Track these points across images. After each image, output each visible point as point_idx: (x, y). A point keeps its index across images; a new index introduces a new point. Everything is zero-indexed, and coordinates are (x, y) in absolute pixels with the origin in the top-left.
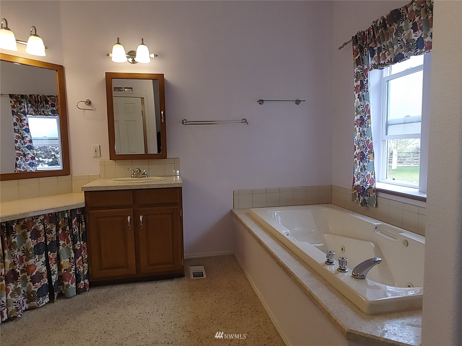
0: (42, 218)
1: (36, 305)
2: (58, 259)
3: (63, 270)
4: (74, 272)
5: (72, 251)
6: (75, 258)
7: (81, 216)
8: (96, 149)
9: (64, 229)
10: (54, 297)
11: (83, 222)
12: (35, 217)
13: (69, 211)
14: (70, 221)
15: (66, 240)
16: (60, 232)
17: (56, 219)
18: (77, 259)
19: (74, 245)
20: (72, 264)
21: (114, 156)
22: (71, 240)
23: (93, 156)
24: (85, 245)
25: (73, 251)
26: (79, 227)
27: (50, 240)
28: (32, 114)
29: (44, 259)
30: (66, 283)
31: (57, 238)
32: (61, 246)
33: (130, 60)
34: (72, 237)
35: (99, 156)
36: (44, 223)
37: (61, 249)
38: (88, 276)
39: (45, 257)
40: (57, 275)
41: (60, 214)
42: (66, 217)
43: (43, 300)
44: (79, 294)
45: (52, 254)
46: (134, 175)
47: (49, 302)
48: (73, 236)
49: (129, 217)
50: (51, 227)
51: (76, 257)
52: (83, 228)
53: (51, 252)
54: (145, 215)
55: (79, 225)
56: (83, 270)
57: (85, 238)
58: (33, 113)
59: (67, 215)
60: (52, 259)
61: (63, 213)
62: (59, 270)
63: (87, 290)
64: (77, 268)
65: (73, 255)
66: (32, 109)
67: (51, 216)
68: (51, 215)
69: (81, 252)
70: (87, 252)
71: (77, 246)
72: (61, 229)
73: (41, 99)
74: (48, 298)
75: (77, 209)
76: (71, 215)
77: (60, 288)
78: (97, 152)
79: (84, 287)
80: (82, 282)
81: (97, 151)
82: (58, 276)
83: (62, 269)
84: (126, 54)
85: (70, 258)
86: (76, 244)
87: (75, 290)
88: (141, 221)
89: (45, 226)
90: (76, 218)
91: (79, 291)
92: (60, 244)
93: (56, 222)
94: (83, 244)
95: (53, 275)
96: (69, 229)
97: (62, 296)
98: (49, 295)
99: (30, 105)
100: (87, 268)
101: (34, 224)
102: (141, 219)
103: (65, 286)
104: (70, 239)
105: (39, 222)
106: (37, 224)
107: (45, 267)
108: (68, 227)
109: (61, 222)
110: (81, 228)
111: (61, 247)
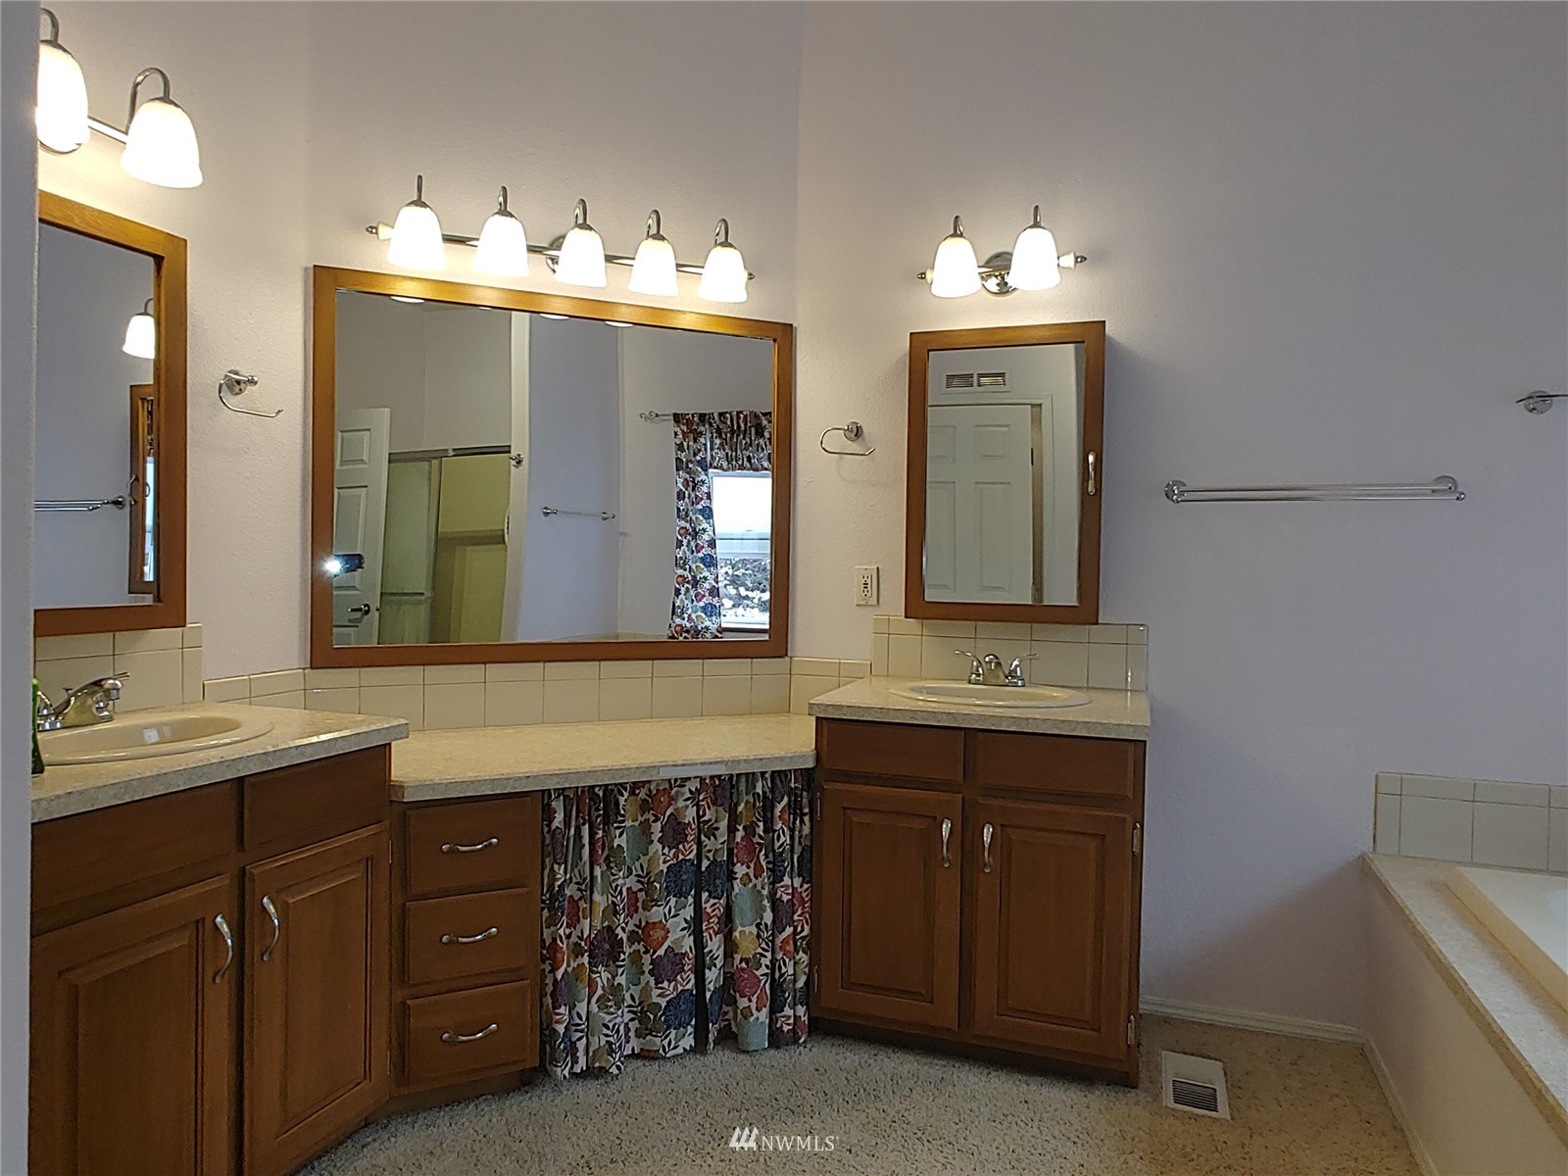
0: (694, 785)
1: (658, 1051)
2: (728, 920)
3: (737, 957)
4: (769, 971)
5: (765, 902)
6: (773, 929)
7: (801, 796)
8: (866, 579)
9: (750, 830)
10: (707, 1038)
11: (806, 814)
12: (676, 780)
13: (767, 775)
14: (768, 805)
15: (752, 865)
16: (740, 835)
17: (731, 794)
18: (780, 933)
19: (773, 883)
20: (764, 945)
21: (918, 606)
22: (767, 868)
23: (856, 603)
24: (805, 891)
25: (768, 905)
26: (792, 830)
27: (710, 855)
28: (721, 468)
29: (689, 912)
30: (743, 1003)
31: (730, 851)
32: (738, 881)
33: (992, 284)
34: (771, 859)
35: (875, 602)
36: (699, 801)
37: (737, 890)
38: (808, 996)
39: (692, 906)
40: (720, 969)
41: (743, 780)
42: (758, 794)
43: (679, 1037)
44: (778, 1047)
45: (712, 901)
46: (978, 675)
47: (693, 1050)
48: (774, 856)
49: (947, 825)
50: (717, 818)
51: (777, 926)
52: (804, 834)
53: (710, 896)
54: (1002, 826)
55: (794, 823)
56: (792, 972)
57: (806, 870)
58: (725, 464)
59: (763, 786)
60: (711, 918)
61: (751, 778)
62: (729, 955)
63: (801, 1041)
64: (777, 960)
65: (768, 917)
66: (721, 454)
67: (717, 782)
68: (719, 780)
69: (794, 914)
70: (810, 916)
71: (783, 889)
72: (740, 828)
73: (746, 425)
74: (692, 1035)
75: (790, 770)
76: (773, 788)
77: (726, 1013)
78: (869, 589)
79: (794, 1028)
80: (788, 1011)
81: (869, 586)
82: (724, 973)
83: (735, 956)
84: (979, 267)
85: (760, 924)
86: (779, 882)
87: (767, 1031)
88: (987, 846)
89: (701, 813)
90: (786, 799)
91: (776, 1039)
92: (736, 873)
93: (730, 806)
94: (801, 886)
95: (710, 969)
96: (764, 831)
97: (730, 1038)
98: (696, 1028)
99: (718, 441)
100: (807, 970)
101: (672, 799)
102: (987, 838)
103: (739, 1011)
104: (764, 864)
105: (684, 798)
106: (681, 804)
107: (692, 937)
108: (761, 824)
109: (743, 805)
110: (797, 833)
111: (737, 885)
